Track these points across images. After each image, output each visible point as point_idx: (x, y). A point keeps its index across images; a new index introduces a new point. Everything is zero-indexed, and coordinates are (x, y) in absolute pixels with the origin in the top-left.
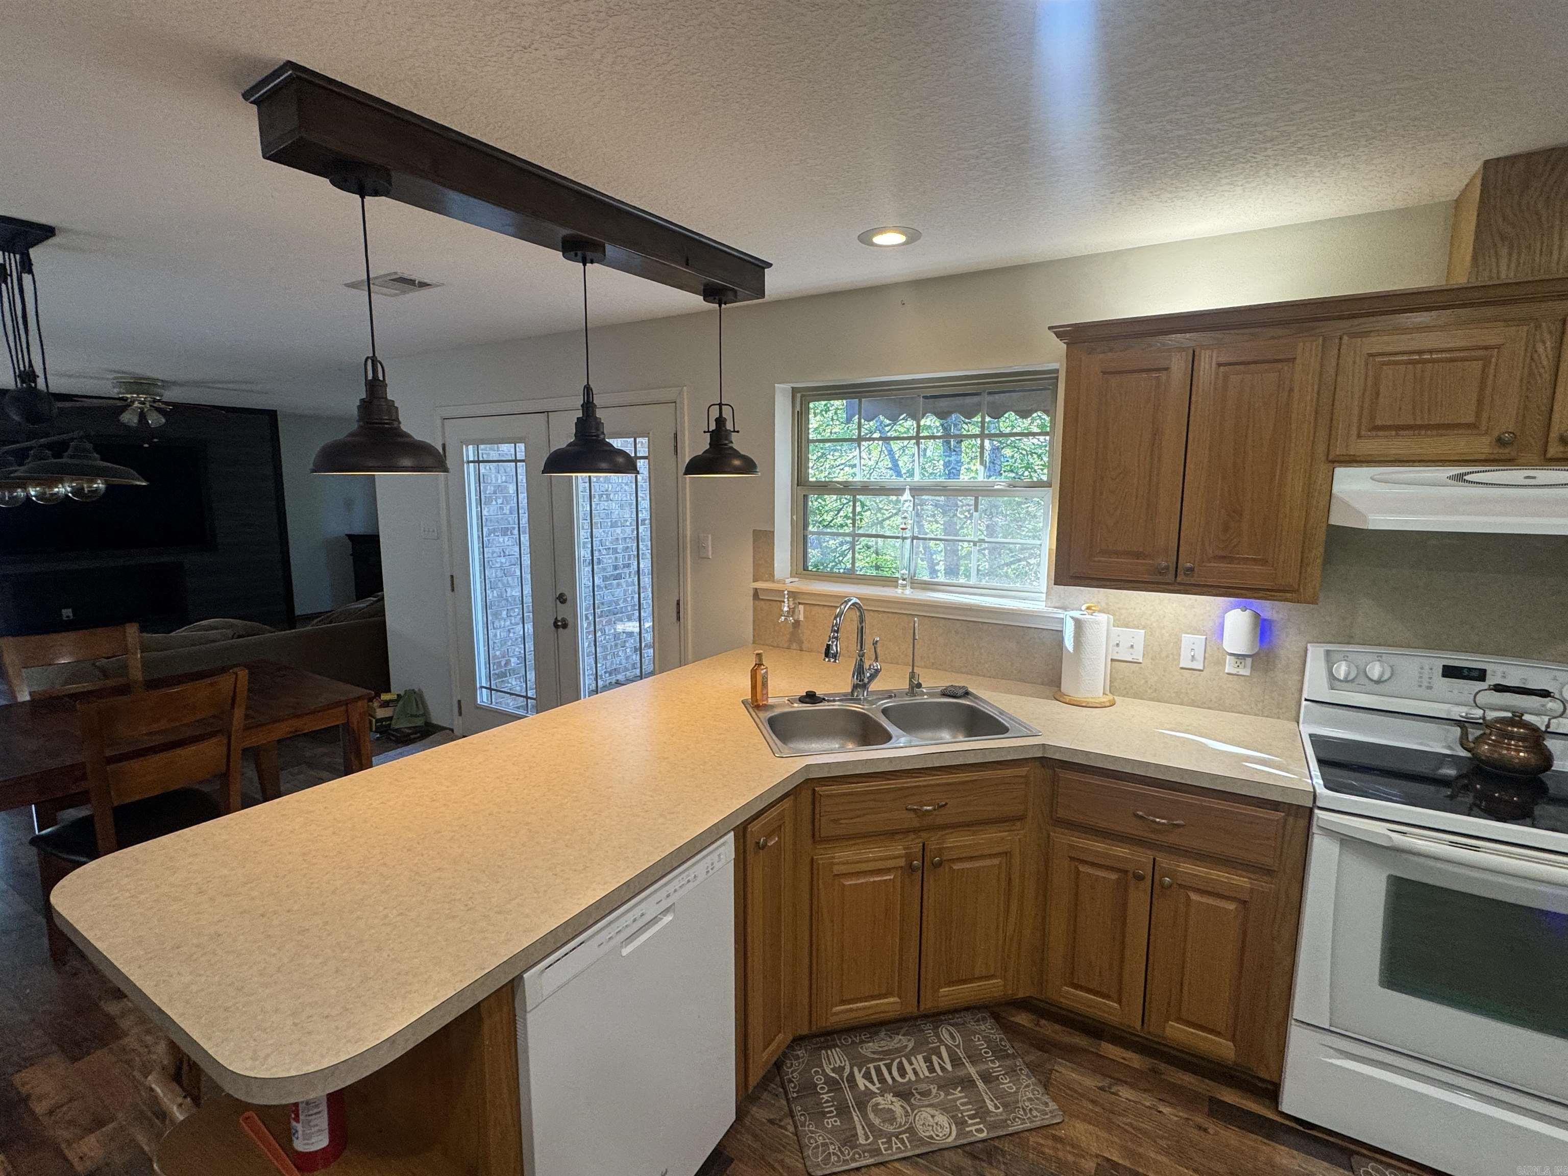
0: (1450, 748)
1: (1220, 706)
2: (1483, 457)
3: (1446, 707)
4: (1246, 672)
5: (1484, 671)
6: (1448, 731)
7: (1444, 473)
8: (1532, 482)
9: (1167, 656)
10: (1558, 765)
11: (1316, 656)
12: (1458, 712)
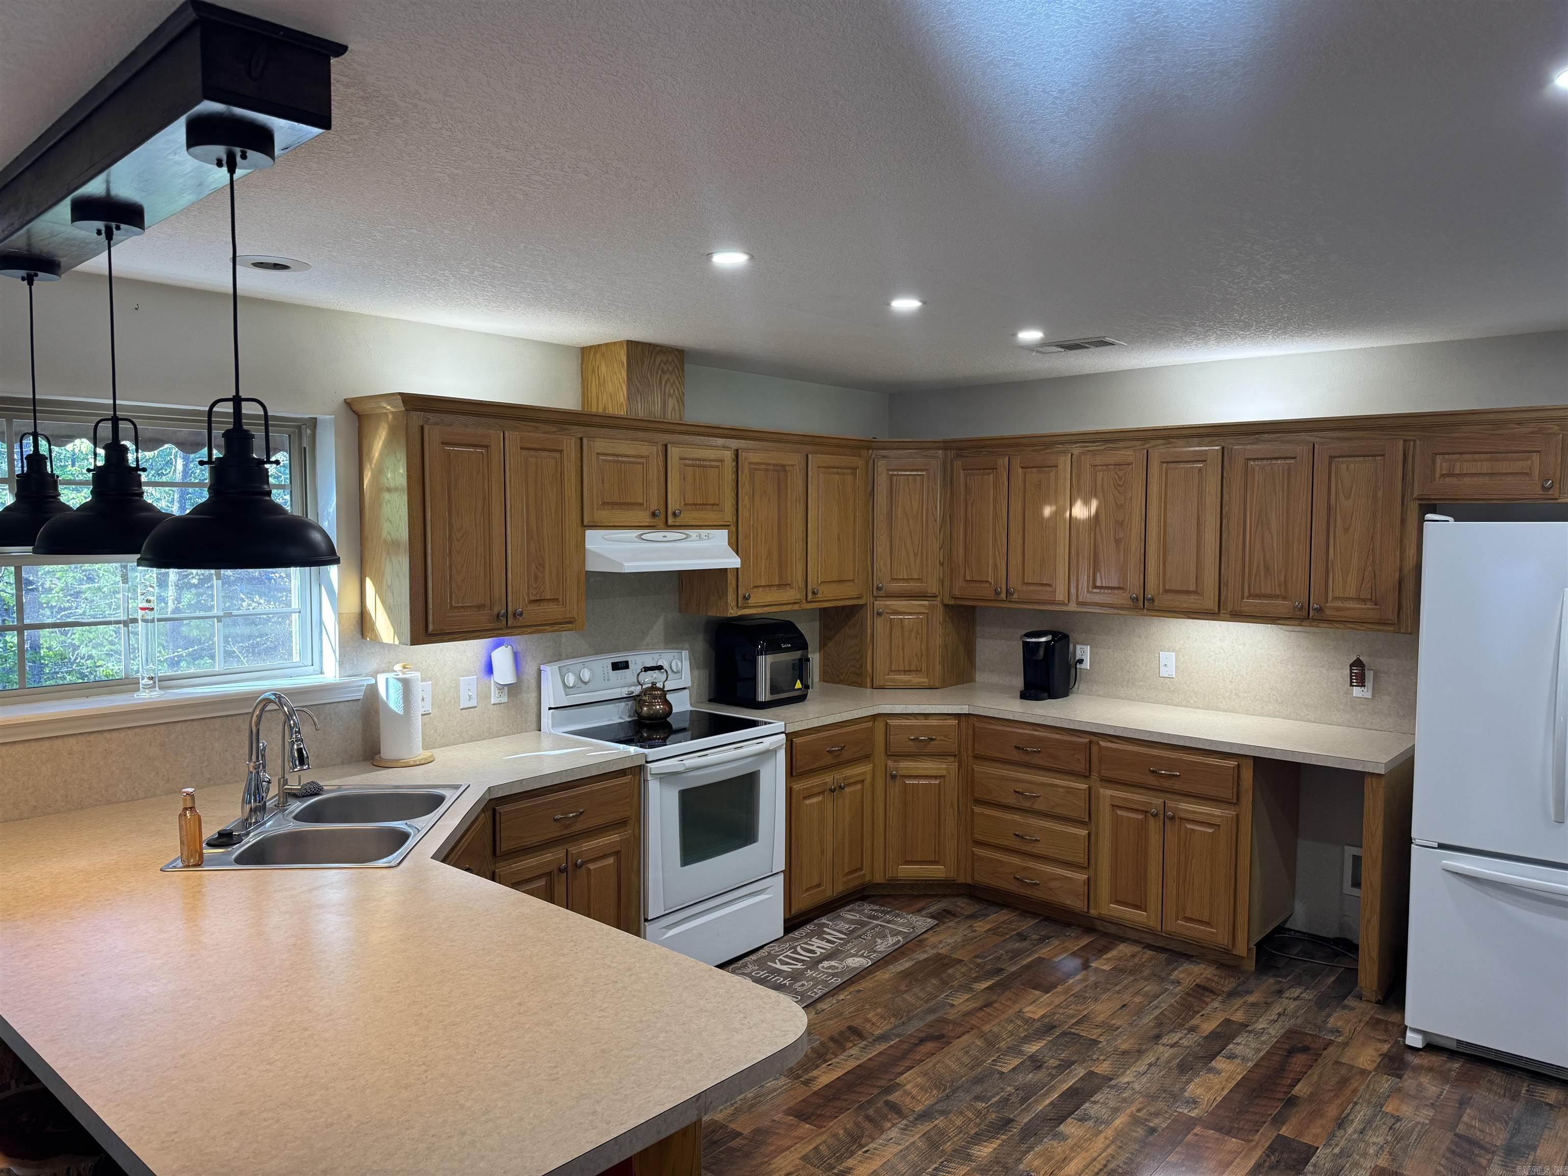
0: (621, 718)
1: (491, 735)
2: (646, 524)
3: (618, 690)
4: (504, 699)
5: (627, 662)
6: (618, 706)
7: (634, 533)
8: (664, 539)
9: (450, 702)
10: (675, 710)
11: (550, 673)
12: (624, 692)
